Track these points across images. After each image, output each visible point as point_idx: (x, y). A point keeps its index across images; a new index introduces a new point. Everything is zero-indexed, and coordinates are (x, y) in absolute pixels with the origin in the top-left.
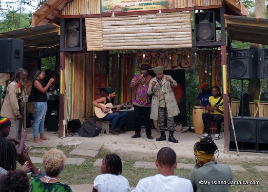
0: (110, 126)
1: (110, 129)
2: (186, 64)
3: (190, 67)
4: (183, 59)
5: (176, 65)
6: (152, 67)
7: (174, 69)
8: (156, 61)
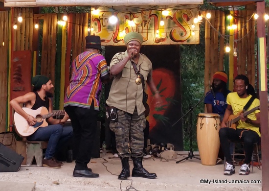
0: (44, 151)
1: (43, 157)
2: (182, 35)
3: (188, 40)
4: (176, 25)
5: (163, 36)
6: (120, 40)
7: (160, 43)
8: (127, 28)
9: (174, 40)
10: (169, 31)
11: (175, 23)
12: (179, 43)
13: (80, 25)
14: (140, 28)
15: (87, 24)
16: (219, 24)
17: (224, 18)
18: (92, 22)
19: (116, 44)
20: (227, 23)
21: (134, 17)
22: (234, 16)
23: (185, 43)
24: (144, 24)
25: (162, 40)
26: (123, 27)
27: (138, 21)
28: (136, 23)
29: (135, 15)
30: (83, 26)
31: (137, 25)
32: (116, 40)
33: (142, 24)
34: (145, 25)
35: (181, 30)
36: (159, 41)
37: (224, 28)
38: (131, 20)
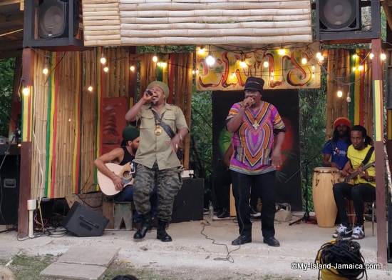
2: (300, 77)
3: (308, 84)
4: (294, 67)
5: (280, 79)
6: (230, 85)
7: (276, 88)
8: (238, 70)
9: (292, 85)
10: (286, 74)
11: (293, 64)
12: (297, 87)
13: (183, 67)
14: (253, 70)
15: (191, 66)
16: (343, 65)
17: (349, 57)
18: (197, 63)
19: (225, 89)
20: (352, 63)
21: (246, 57)
22: (360, 56)
23: (305, 87)
24: (257, 65)
25: (278, 83)
26: (234, 69)
27: (250, 62)
28: (248, 64)
29: (248, 54)
30: (187, 68)
31: (249, 66)
32: (225, 84)
33: (255, 66)
34: (258, 67)
35: (301, 72)
36: (275, 84)
37: (348, 70)
38: (242, 60)
